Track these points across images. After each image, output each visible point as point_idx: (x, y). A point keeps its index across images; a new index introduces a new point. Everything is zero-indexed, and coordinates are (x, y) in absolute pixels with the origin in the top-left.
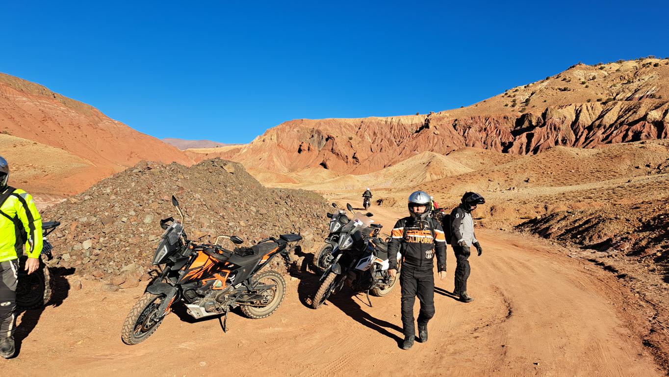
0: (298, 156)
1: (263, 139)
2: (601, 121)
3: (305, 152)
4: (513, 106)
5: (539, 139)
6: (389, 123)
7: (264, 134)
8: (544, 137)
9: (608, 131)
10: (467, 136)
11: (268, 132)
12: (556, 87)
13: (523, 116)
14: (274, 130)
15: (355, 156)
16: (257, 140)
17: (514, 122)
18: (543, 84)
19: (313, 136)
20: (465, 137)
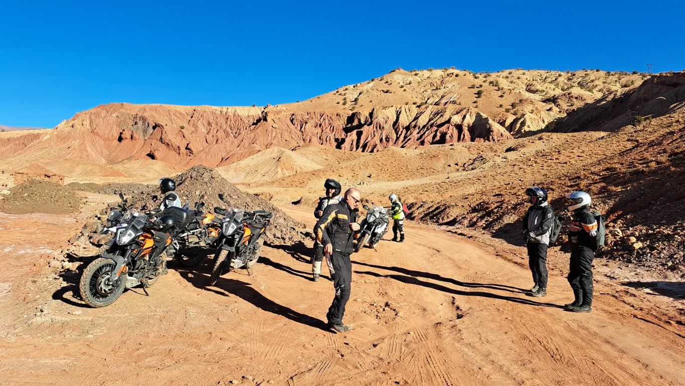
0: (118, 145)
1: (71, 124)
2: (416, 122)
3: (127, 141)
4: (344, 104)
5: (367, 136)
6: (225, 113)
7: (72, 118)
8: (371, 135)
9: (421, 132)
10: (304, 131)
11: (77, 116)
12: (380, 89)
13: (354, 115)
14: (86, 114)
15: (189, 147)
16: (63, 125)
17: (346, 119)
18: (369, 85)
19: (136, 123)
20: (302, 132)
